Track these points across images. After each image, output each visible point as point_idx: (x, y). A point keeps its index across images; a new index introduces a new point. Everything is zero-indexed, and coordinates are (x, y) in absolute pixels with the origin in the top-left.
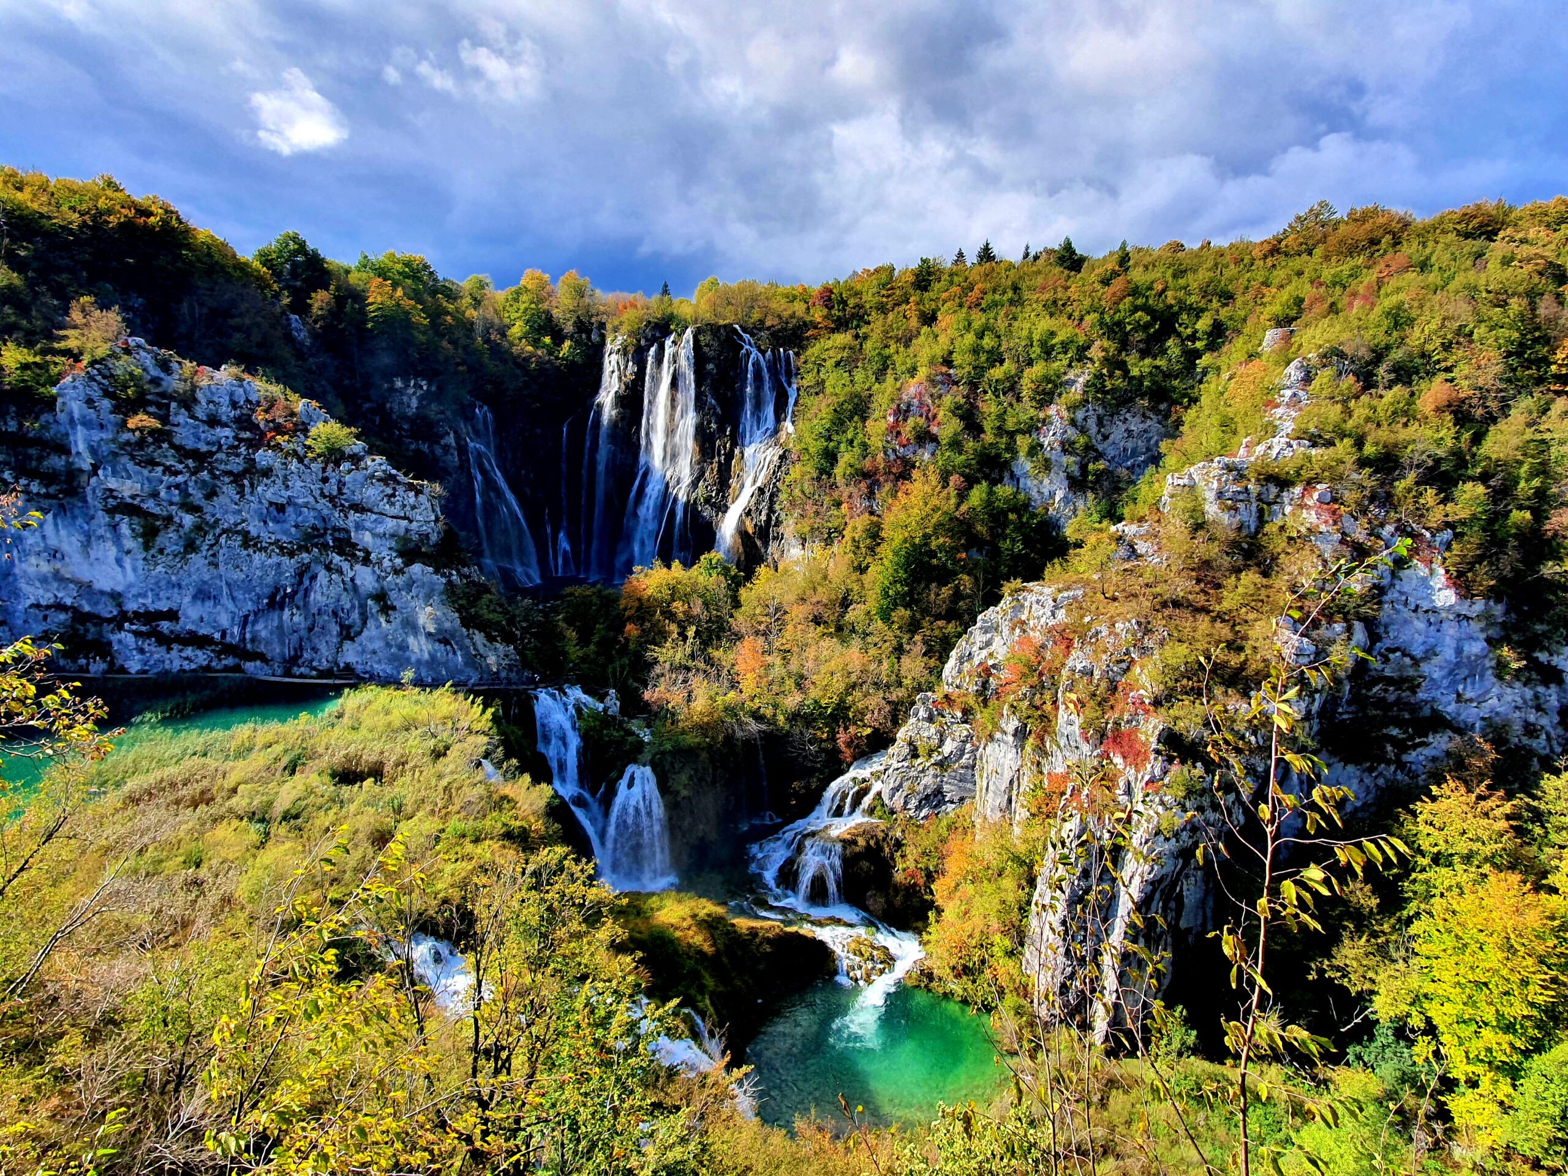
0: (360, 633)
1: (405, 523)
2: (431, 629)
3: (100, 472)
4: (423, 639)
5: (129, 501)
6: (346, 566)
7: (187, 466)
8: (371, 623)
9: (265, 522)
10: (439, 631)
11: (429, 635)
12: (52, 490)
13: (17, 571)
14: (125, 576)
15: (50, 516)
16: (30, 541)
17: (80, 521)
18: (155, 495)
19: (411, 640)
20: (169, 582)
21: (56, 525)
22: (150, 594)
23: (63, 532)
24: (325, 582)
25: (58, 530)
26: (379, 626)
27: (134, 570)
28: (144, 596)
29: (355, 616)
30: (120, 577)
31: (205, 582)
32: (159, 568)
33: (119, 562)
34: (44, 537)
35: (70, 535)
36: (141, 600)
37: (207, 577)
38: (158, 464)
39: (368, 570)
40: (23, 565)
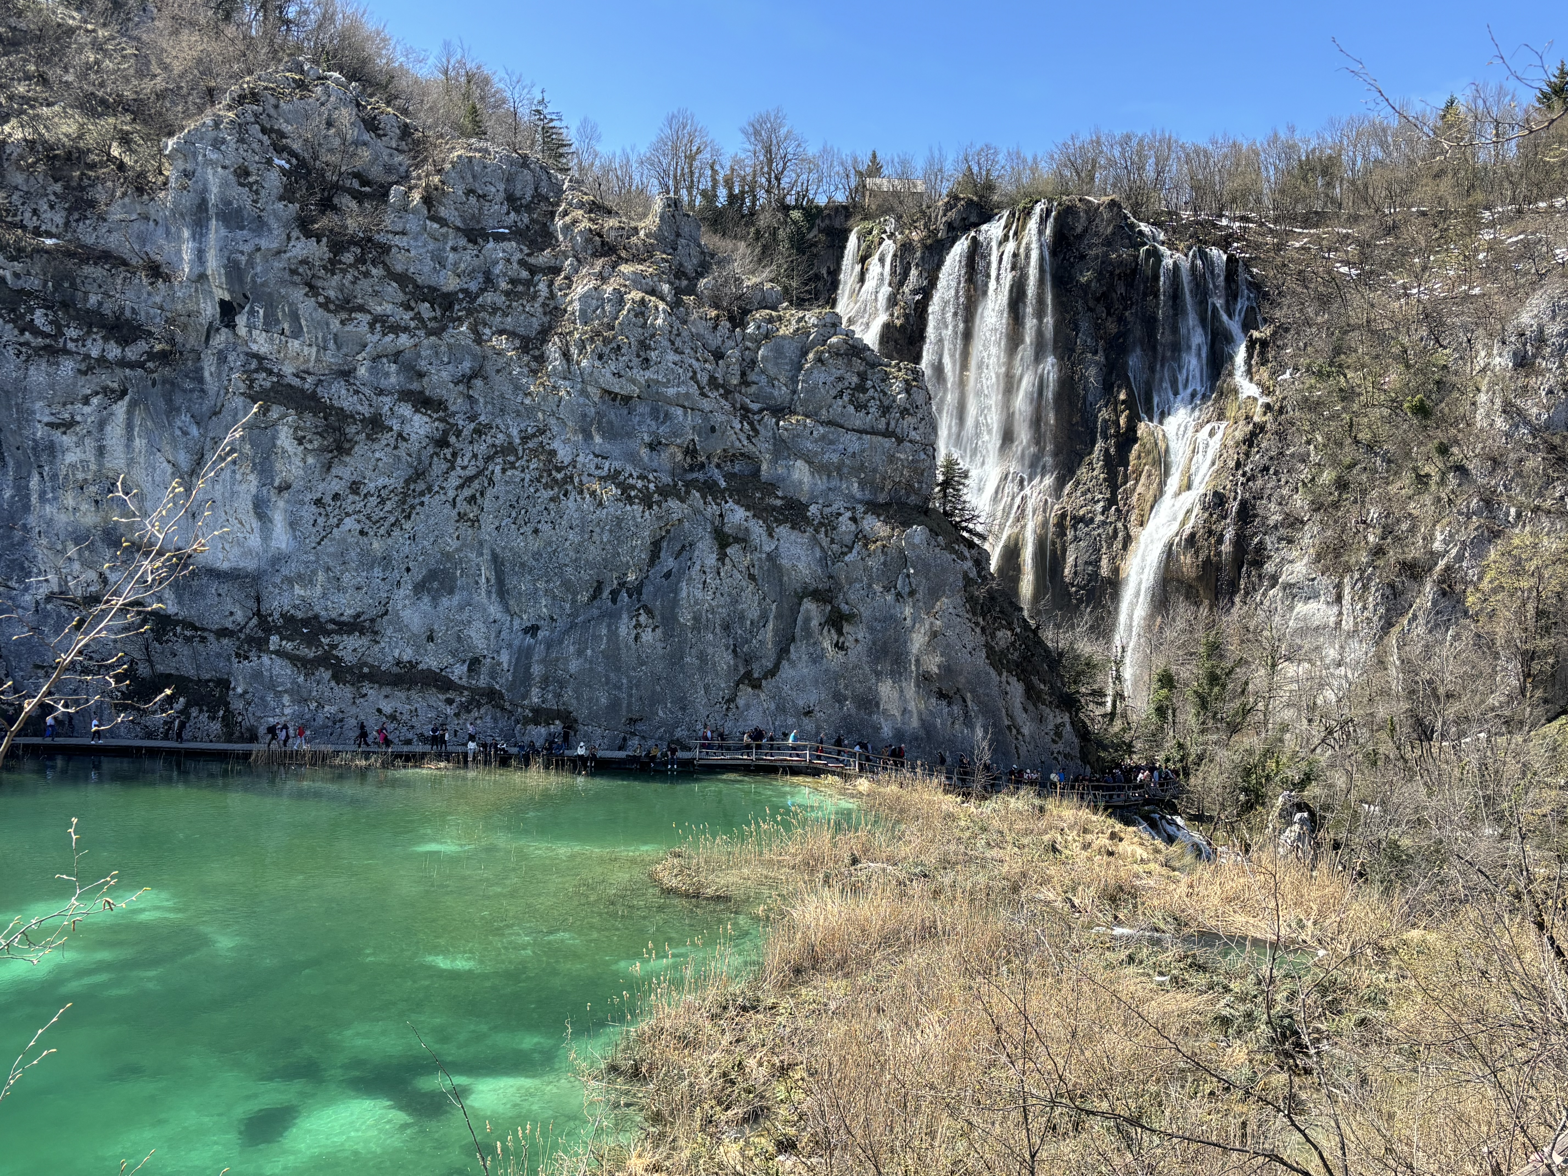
0: (772, 672)
1: (888, 443)
2: (933, 664)
3: (241, 320)
4: (910, 689)
5: (296, 382)
6: (757, 529)
7: (418, 317)
8: (799, 651)
9: (588, 436)
10: (948, 670)
11: (925, 678)
12: (133, 352)
13: (32, 520)
14: (266, 536)
15: (120, 409)
16: (71, 458)
17: (185, 418)
18: (346, 374)
19: (886, 690)
20: (365, 553)
21: (129, 427)
22: (321, 577)
23: (139, 443)
24: (711, 560)
25: (130, 439)
26: (816, 659)
27: (293, 525)
28: (306, 580)
29: (768, 634)
30: (255, 541)
31: (448, 556)
32: (349, 523)
33: (260, 508)
34: (101, 451)
35: (153, 448)
36: (298, 590)
37: (453, 544)
38: (361, 309)
39: (805, 538)
40: (49, 509)
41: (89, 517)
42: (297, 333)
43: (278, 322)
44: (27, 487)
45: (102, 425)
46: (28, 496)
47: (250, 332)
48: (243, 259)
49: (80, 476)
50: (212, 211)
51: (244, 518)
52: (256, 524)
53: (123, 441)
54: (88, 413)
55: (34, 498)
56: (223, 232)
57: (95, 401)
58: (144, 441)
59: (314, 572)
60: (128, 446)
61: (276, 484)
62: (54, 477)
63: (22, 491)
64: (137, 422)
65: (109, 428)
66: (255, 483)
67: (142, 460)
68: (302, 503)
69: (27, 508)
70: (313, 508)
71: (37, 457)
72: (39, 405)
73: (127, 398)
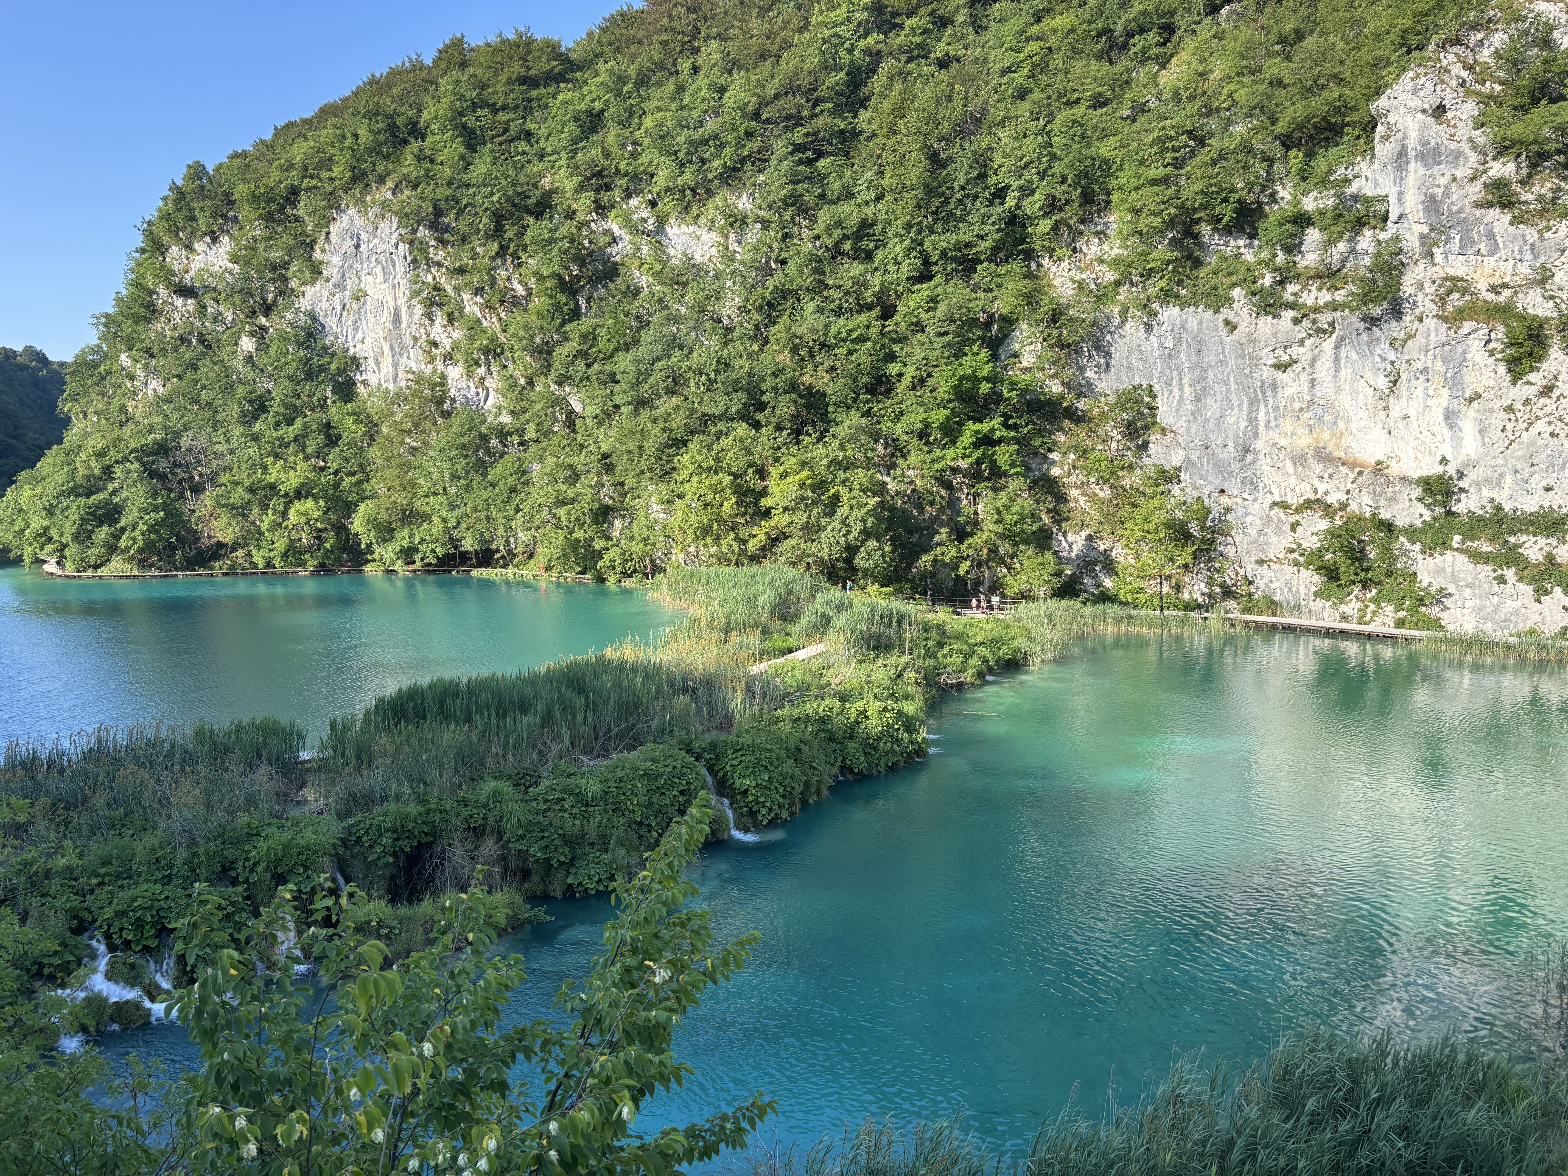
41: (1304, 441)
42: (1494, 250)
43: (1474, 243)
44: (1256, 419)
45: (1313, 362)
46: (1257, 426)
47: (1446, 258)
48: (1439, 192)
49: (1297, 406)
50: (1411, 154)
51: (1435, 429)
52: (1447, 433)
53: (1332, 372)
54: (1302, 353)
55: (1261, 428)
56: (1422, 171)
57: (1308, 342)
58: (1350, 371)
59: (1501, 476)
60: (1335, 376)
61: (1467, 396)
62: (1276, 408)
63: (1252, 420)
64: (1343, 355)
65: (1318, 363)
66: (1446, 396)
67: (1347, 387)
68: (1492, 410)
69: (1256, 435)
70: (1504, 415)
71: (1263, 393)
72: (1265, 351)
73: (1334, 336)
